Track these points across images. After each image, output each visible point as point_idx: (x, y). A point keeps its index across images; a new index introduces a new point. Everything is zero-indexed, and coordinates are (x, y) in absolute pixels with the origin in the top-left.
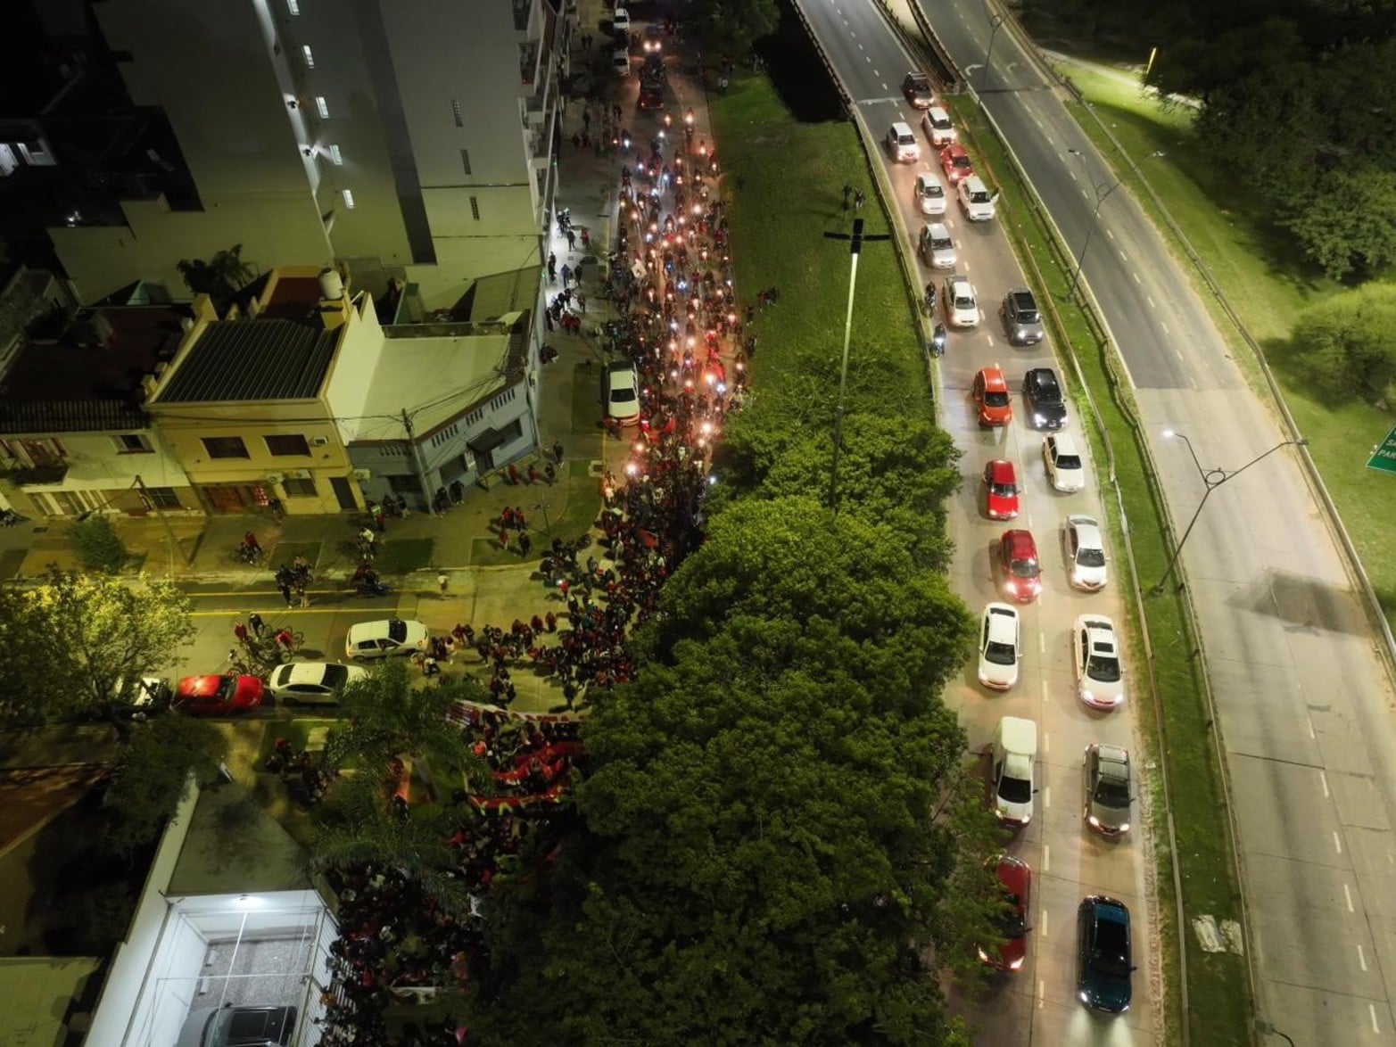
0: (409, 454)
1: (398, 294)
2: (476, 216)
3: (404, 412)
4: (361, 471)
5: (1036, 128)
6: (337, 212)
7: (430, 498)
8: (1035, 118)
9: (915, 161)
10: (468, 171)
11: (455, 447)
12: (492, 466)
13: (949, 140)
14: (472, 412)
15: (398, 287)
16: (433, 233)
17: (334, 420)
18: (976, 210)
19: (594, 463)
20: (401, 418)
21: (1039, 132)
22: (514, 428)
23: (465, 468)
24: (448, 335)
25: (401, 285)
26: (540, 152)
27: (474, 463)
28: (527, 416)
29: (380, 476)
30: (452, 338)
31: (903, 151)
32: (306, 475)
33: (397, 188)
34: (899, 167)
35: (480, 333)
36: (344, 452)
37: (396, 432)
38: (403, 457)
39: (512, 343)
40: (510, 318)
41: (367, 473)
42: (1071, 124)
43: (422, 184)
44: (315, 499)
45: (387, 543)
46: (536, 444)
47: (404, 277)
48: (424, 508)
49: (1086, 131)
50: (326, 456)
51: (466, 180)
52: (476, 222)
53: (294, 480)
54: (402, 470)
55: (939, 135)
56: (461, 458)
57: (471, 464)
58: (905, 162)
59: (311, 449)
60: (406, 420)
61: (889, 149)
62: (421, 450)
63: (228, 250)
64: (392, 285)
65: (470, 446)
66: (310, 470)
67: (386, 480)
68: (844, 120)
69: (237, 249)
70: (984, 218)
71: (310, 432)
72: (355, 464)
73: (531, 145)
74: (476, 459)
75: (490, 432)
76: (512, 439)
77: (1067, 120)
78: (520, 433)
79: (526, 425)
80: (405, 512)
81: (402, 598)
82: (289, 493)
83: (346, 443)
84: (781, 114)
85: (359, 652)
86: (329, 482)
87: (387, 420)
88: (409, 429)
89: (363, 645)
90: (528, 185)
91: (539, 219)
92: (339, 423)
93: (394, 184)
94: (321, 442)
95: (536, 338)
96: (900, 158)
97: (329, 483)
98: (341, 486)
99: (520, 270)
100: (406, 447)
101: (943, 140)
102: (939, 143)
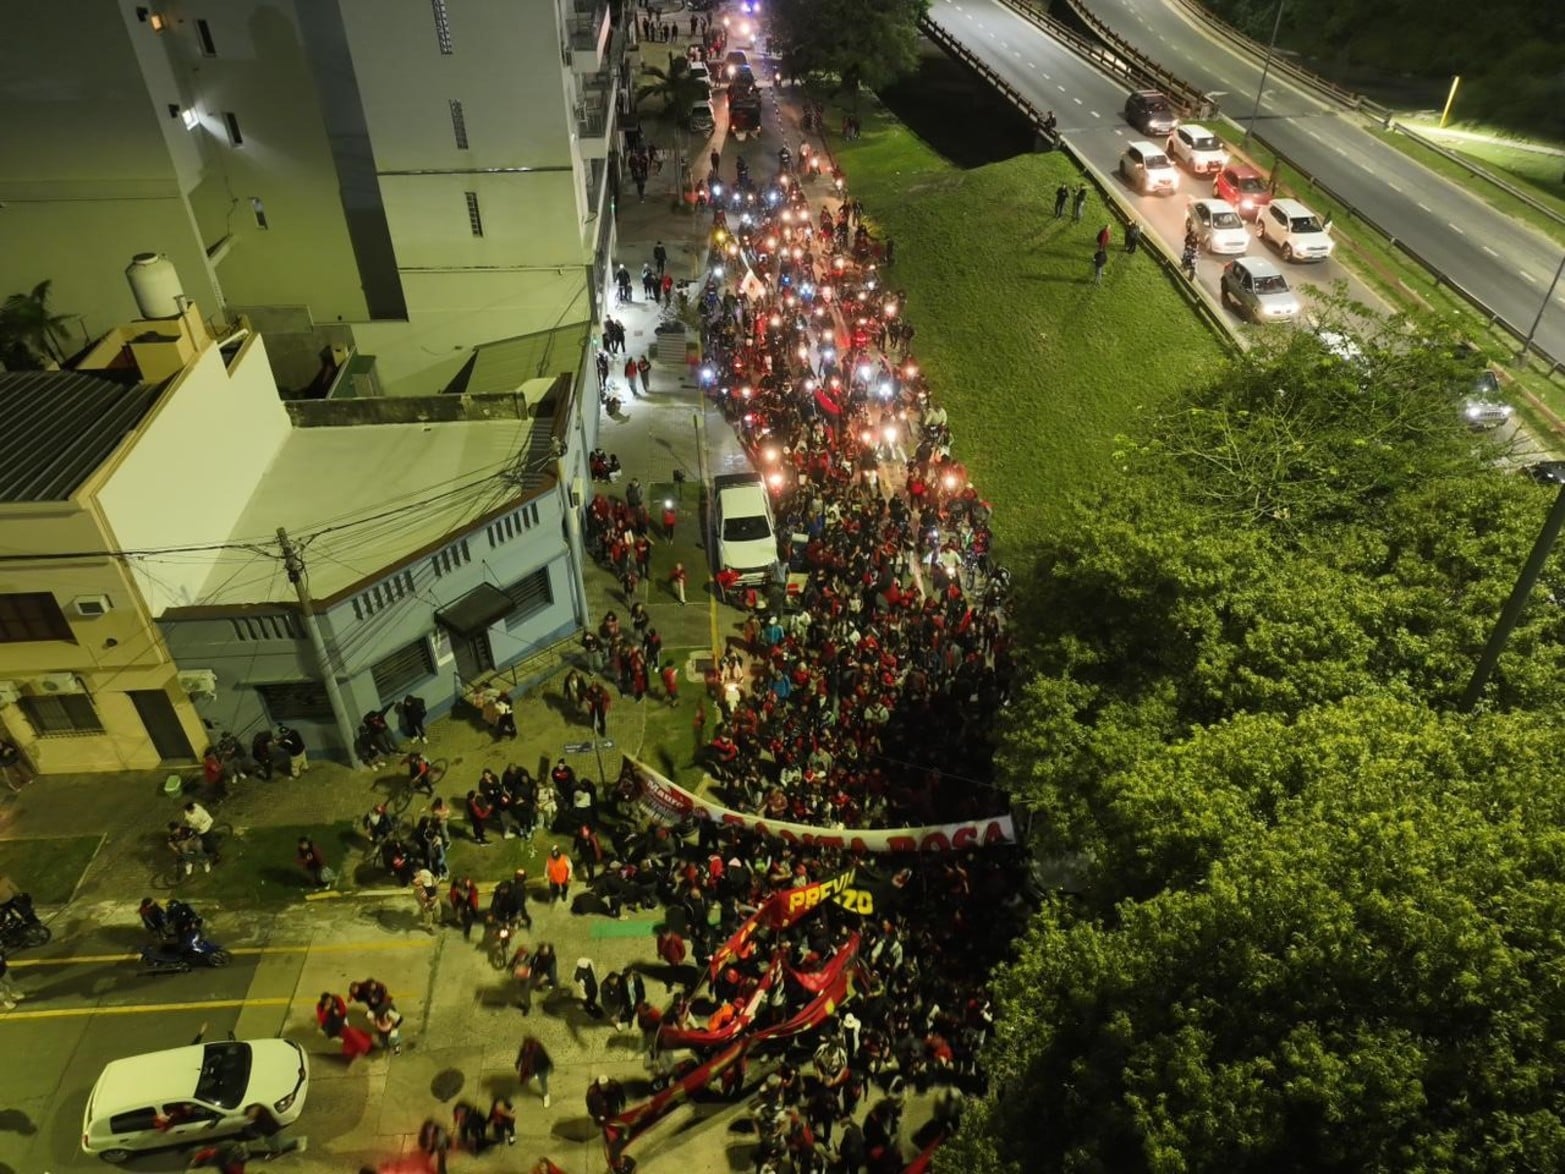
0: (301, 634)
1: (336, 371)
2: (478, 230)
3: (281, 535)
4: (194, 675)
5: (1339, 155)
6: (235, 238)
7: (349, 732)
8: (1331, 145)
9: (1172, 193)
10: (463, 144)
11: (410, 621)
12: (491, 665)
13: (1218, 165)
14: (448, 550)
15: (338, 358)
16: (401, 261)
17: (121, 556)
18: (1302, 244)
19: (695, 655)
20: (276, 551)
21: (1345, 160)
22: (536, 588)
23: (431, 668)
24: (414, 420)
25: (342, 356)
26: (592, 129)
27: (451, 656)
28: (562, 563)
29: (237, 687)
30: (423, 426)
31: (1154, 178)
32: (70, 686)
33: (342, 193)
34: (1148, 200)
35: (475, 416)
36: (152, 633)
37: (270, 586)
38: (288, 644)
39: (535, 432)
40: (535, 390)
41: (208, 680)
42: (1387, 151)
43: (379, 168)
44: (96, 739)
45: (248, 833)
46: (579, 621)
47: (351, 344)
48: (336, 753)
49: (1414, 157)
50: (111, 643)
51: (457, 159)
52: (478, 239)
53: (46, 699)
54: (288, 671)
55: (1202, 159)
56: (422, 644)
57: (445, 659)
58: (1156, 194)
59: (75, 627)
60: (287, 553)
61: (1130, 179)
62: (326, 628)
63: (28, 292)
64: (327, 358)
65: (441, 621)
66: (78, 675)
67: (254, 693)
68: (1047, 147)
69: (41, 290)
70: (1317, 255)
71: (67, 588)
72: (179, 659)
73: (578, 113)
74: (455, 648)
75: (485, 591)
76: (533, 610)
77: (1376, 145)
78: (548, 599)
79: (561, 582)
80: (299, 762)
81: (262, 968)
82: (41, 727)
83: (157, 612)
84: (938, 165)
85: (114, 1141)
86: (128, 703)
87: (248, 554)
88: (294, 577)
89: (121, 1122)
90: (570, 169)
91: (589, 239)
92: (132, 560)
93: (334, 186)
94: (93, 608)
95: (580, 428)
96: (1150, 188)
97: (128, 705)
98: (154, 708)
99: (555, 330)
100: (294, 618)
101: (1211, 165)
102: (1204, 170)
